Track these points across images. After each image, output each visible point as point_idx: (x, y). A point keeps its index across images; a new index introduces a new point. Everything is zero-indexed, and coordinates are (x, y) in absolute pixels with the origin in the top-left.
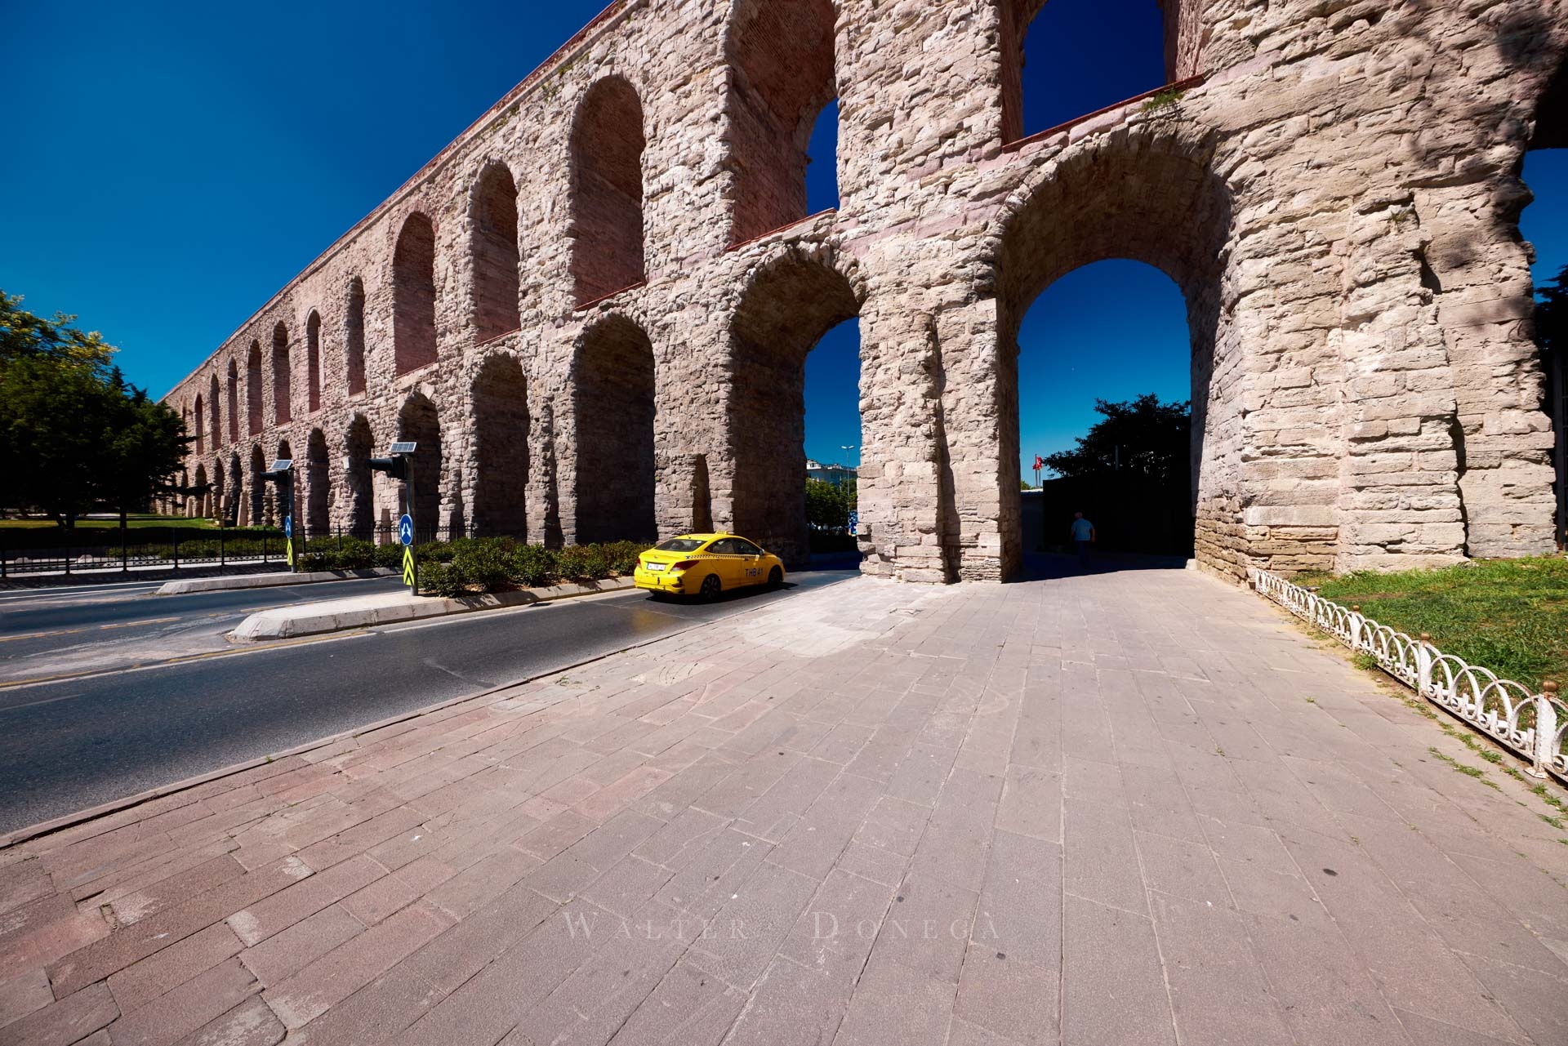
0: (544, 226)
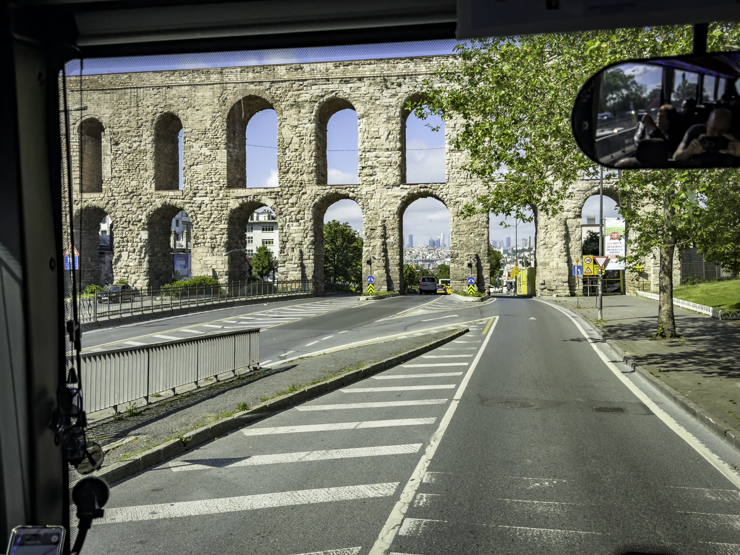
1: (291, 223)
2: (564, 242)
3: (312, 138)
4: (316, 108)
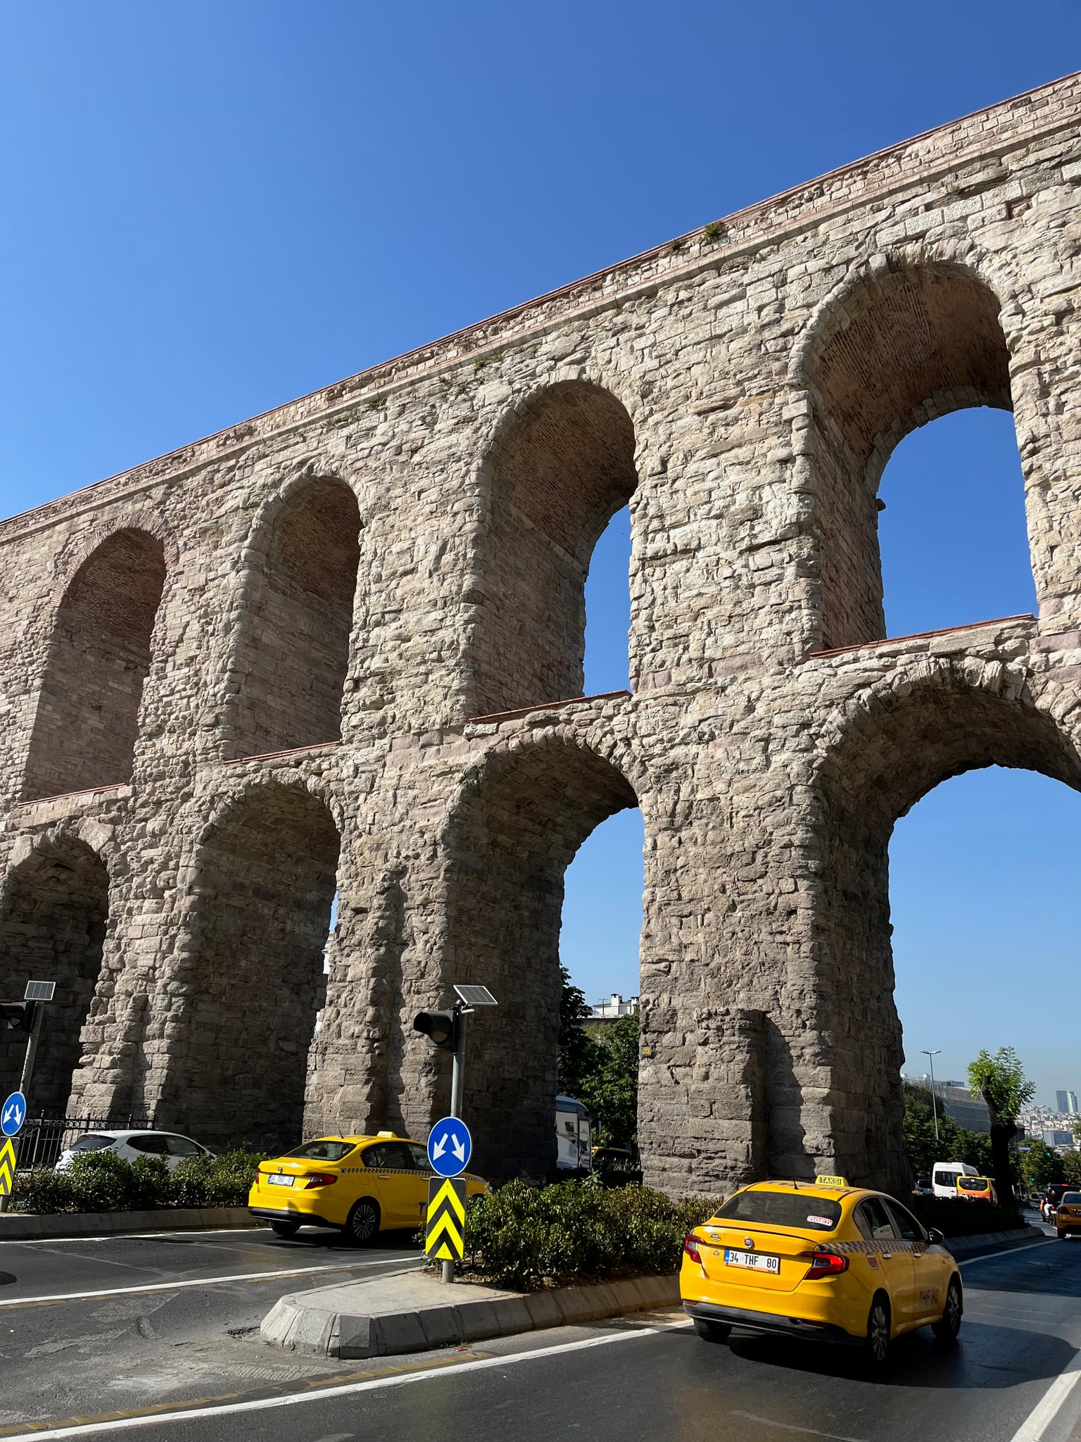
0: (419, 581)
1: (140, 903)
4: (255, 523)
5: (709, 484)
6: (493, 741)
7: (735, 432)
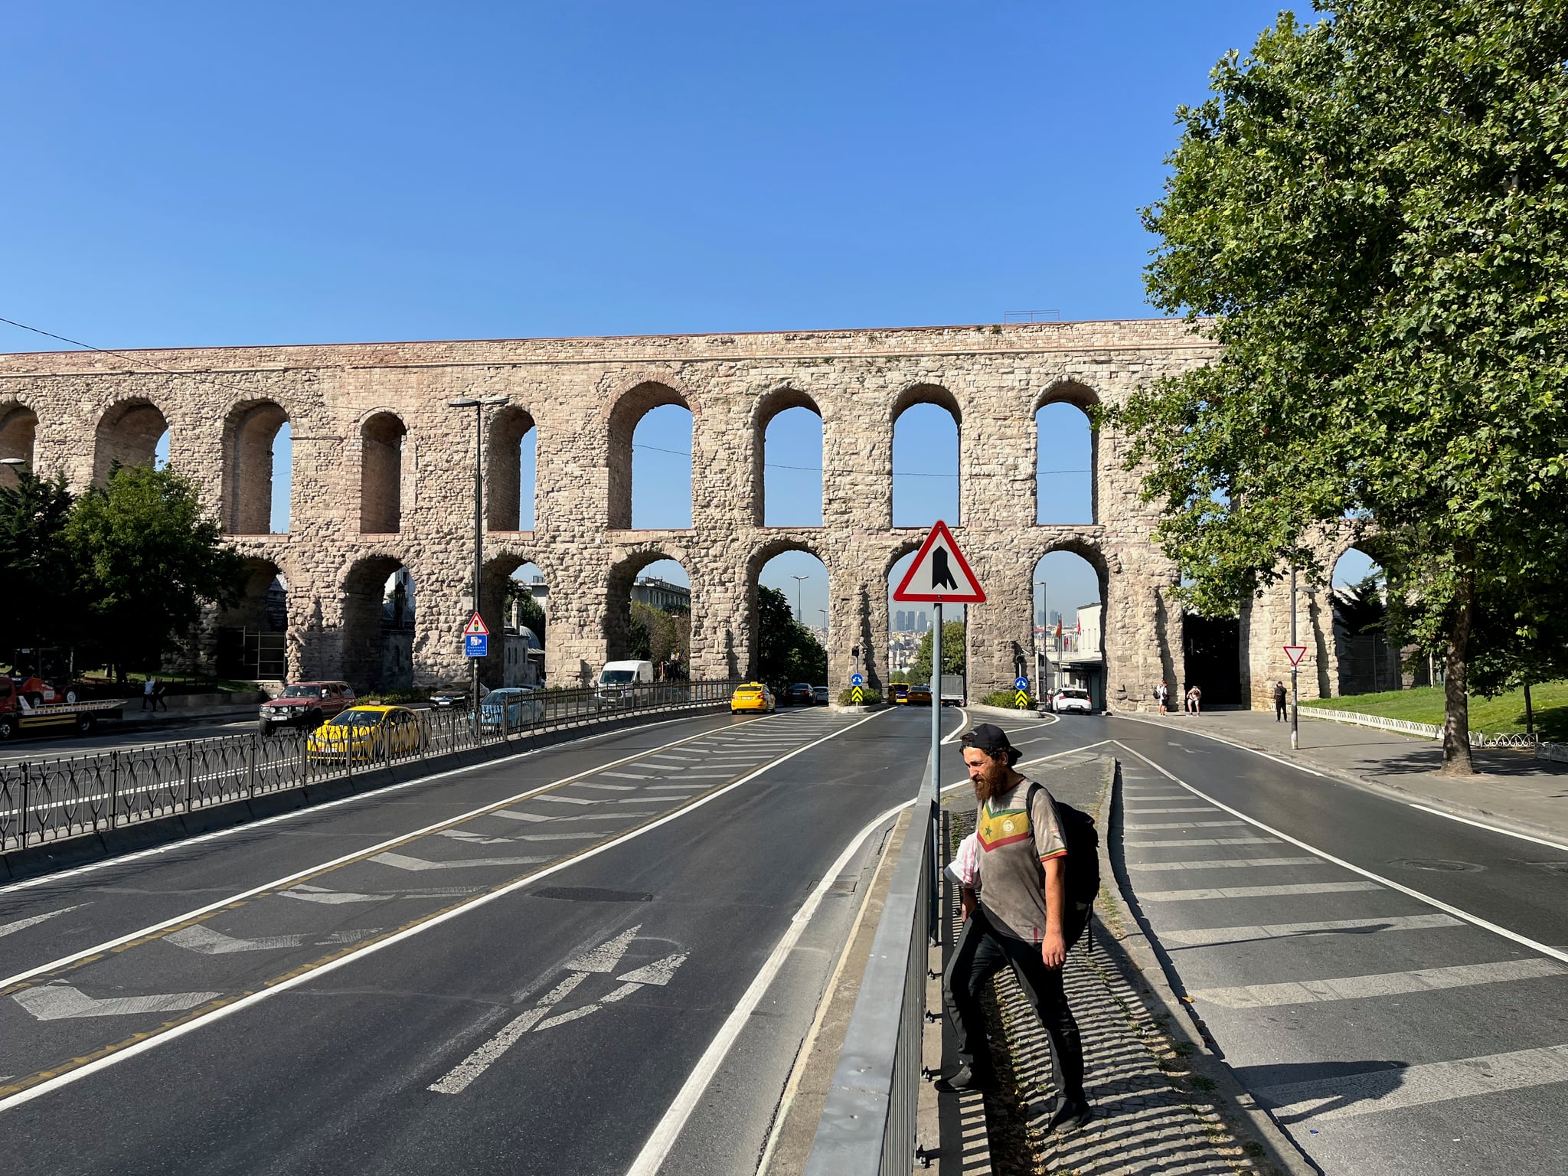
1: (713, 588)
2: (1155, 623)
3: (749, 452)
4: (755, 405)
5: (998, 450)
6: (904, 538)
7: (1009, 432)
